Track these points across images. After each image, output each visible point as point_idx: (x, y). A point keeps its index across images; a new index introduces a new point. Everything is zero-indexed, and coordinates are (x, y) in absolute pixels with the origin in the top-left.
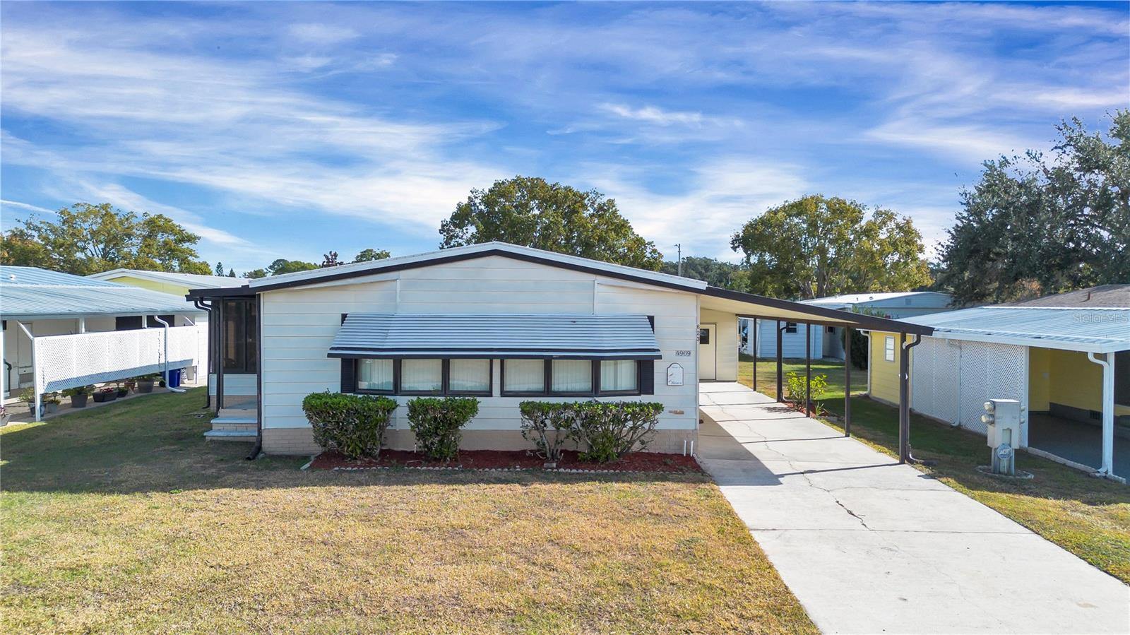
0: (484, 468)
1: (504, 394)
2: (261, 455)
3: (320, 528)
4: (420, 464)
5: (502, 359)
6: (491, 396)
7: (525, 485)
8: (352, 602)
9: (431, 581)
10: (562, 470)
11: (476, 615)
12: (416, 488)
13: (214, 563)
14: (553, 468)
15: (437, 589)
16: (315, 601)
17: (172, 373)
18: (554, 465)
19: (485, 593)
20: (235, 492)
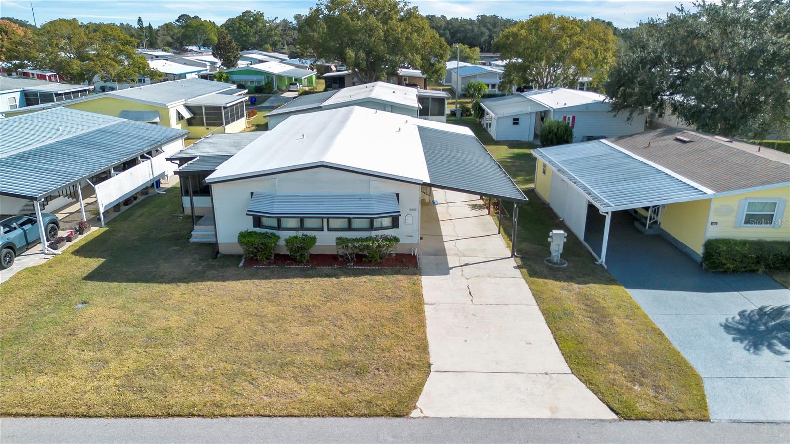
0: (320, 266)
1: (329, 229)
2: (219, 255)
3: (253, 307)
4: (291, 264)
5: (328, 218)
6: (323, 230)
7: (338, 278)
8: (269, 346)
9: (297, 335)
10: (355, 267)
11: (313, 351)
12: (290, 280)
13: (216, 327)
14: (351, 266)
15: (300, 338)
16: (257, 345)
17: (156, 182)
18: (352, 264)
19: (317, 340)
20: (214, 283)
